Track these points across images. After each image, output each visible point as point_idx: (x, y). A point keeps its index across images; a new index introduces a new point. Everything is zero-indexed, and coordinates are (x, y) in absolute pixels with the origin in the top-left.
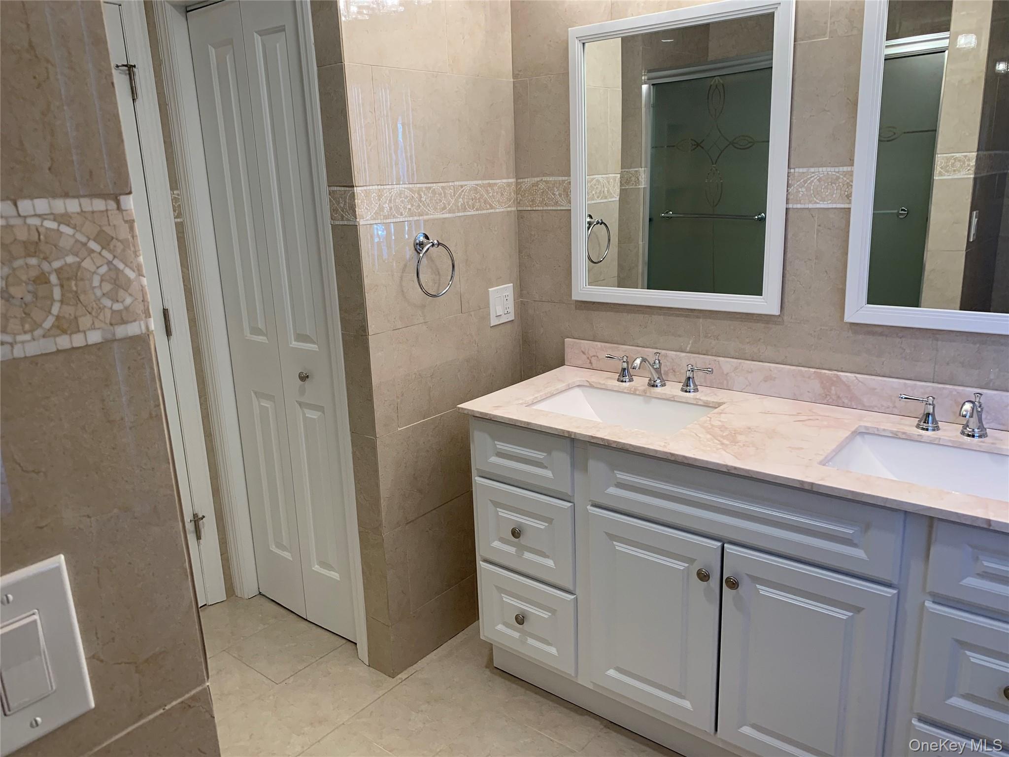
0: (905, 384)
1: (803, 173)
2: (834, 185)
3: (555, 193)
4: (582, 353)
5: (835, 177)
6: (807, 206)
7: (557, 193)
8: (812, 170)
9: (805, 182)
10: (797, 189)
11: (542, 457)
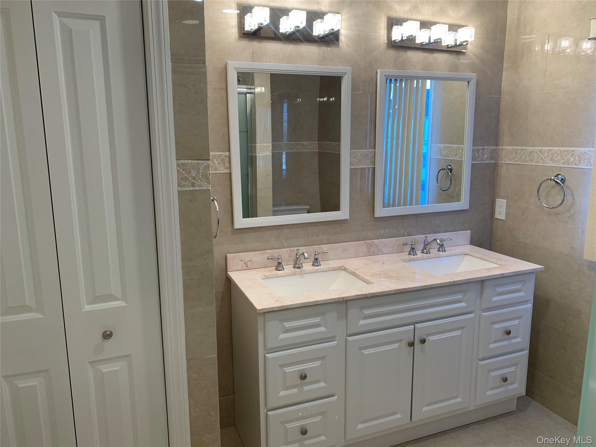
0: (397, 239)
1: (354, 152)
2: (366, 157)
3: (215, 162)
4: (240, 261)
5: (367, 154)
6: (356, 167)
7: (216, 163)
8: (358, 151)
9: (355, 156)
10: (352, 160)
11: (319, 320)
